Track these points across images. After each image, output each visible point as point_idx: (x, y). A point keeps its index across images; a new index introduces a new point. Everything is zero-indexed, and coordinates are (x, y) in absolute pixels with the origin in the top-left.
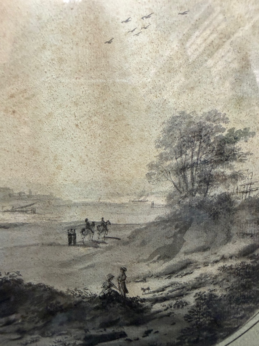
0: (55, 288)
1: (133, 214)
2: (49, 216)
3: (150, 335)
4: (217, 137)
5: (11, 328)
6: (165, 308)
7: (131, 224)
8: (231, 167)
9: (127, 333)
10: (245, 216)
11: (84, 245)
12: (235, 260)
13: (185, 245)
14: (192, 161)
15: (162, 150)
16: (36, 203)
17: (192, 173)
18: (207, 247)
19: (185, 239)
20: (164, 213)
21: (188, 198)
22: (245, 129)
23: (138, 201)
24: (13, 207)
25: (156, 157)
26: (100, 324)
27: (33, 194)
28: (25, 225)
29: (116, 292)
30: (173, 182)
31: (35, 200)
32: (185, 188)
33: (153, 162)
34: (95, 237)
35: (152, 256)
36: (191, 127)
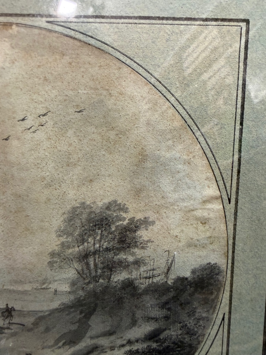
4: (118, 225)
7: (34, 311)
8: (133, 254)
10: (149, 301)
12: (142, 344)
13: (91, 330)
14: (94, 248)
15: (63, 239)
17: (95, 260)
18: (112, 331)
19: (90, 324)
21: (92, 284)
22: (145, 218)
23: (41, 289)
25: (58, 245)
30: (76, 268)
32: (88, 275)
33: (55, 250)
35: (57, 341)
36: (92, 217)
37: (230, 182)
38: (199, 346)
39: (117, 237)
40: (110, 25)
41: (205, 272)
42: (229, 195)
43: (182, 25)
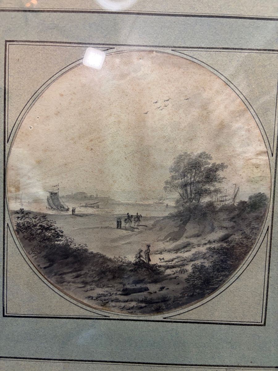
0: (107, 256)
1: (155, 211)
2: (106, 210)
3: (163, 290)
4: (205, 167)
5: (79, 280)
6: (173, 273)
7: (154, 217)
8: (214, 186)
9: (149, 288)
10: (223, 216)
11: (126, 229)
12: (217, 243)
13: (186, 232)
14: (190, 181)
15: (173, 174)
16: (100, 202)
17: (191, 188)
18: (199, 234)
19: (186, 228)
20: (174, 211)
21: (188, 203)
22: (222, 164)
23: (159, 203)
24: (86, 204)
25: (170, 177)
26: (133, 282)
27: (98, 196)
28: (92, 215)
29: (143, 261)
30: (179, 192)
31: (100, 200)
32: (186, 197)
33: (168, 180)
34: (133, 225)
35: (166, 238)
36: (191, 161)
37: (273, 143)
38: (252, 246)
39: (205, 175)
40: (206, 52)
41: (257, 199)
42: (272, 151)
43: (246, 52)
